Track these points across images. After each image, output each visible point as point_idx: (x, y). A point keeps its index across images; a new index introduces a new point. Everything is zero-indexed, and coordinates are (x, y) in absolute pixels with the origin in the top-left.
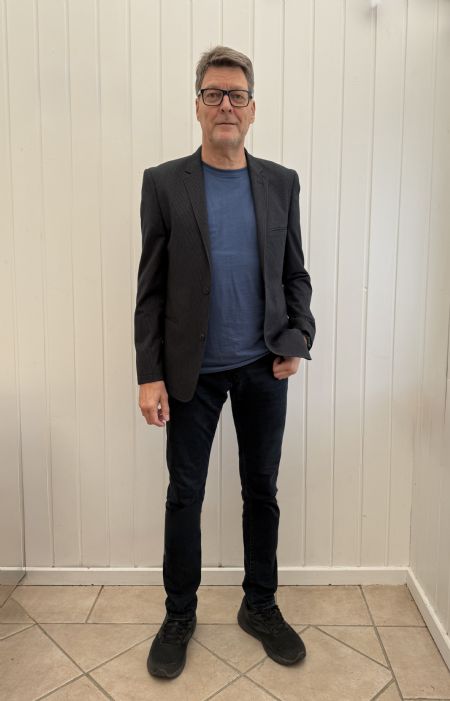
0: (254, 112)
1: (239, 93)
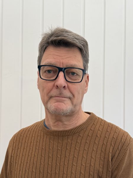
1: (74, 70)
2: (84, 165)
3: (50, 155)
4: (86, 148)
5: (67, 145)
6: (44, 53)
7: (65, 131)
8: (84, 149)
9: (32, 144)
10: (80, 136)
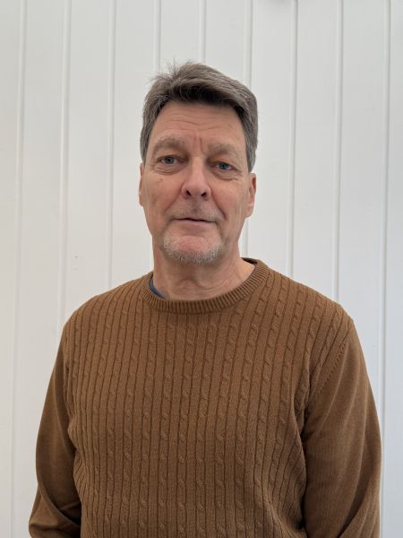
0: (252, 197)
2: (248, 378)
3: (168, 357)
4: (251, 341)
5: (207, 333)
6: (156, 117)
7: (202, 302)
8: (248, 344)
9: (122, 332)
10: (238, 314)
